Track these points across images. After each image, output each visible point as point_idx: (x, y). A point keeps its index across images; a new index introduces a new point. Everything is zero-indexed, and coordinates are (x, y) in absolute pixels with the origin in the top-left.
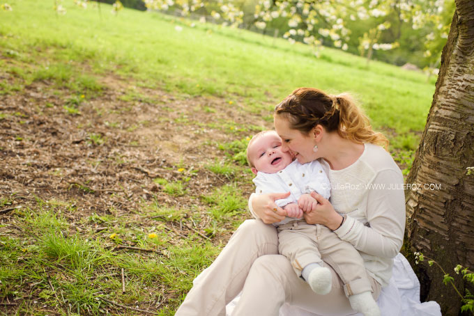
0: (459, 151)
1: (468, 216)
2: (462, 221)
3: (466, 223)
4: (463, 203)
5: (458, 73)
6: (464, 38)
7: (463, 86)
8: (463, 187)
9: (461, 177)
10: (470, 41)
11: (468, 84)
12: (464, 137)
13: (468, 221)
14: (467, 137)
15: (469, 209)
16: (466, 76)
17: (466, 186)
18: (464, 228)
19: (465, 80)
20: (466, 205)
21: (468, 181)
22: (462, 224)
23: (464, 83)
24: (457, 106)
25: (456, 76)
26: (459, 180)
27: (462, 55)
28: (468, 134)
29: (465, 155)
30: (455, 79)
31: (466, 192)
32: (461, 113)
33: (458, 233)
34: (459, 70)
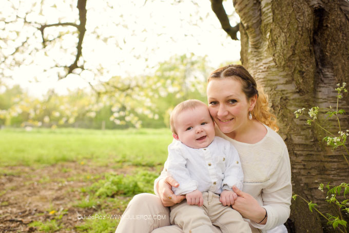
0: (279, 113)
1: (302, 160)
2: (299, 167)
3: (302, 167)
4: (295, 152)
5: (257, 62)
6: (254, 37)
7: (265, 68)
8: (291, 139)
9: (287, 133)
10: (258, 38)
11: (267, 65)
12: (279, 101)
13: (304, 165)
14: (281, 101)
15: (301, 155)
16: (264, 61)
17: (293, 138)
18: (303, 172)
19: (265, 64)
20: (298, 153)
21: (293, 134)
22: (301, 169)
23: (265, 66)
24: (265, 82)
25: (257, 64)
26: (287, 135)
27: (255, 50)
28: (281, 98)
29: (284, 114)
30: (257, 66)
31: (295, 142)
32: (271, 86)
33: (300, 177)
34: (257, 60)
